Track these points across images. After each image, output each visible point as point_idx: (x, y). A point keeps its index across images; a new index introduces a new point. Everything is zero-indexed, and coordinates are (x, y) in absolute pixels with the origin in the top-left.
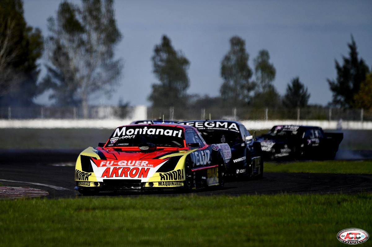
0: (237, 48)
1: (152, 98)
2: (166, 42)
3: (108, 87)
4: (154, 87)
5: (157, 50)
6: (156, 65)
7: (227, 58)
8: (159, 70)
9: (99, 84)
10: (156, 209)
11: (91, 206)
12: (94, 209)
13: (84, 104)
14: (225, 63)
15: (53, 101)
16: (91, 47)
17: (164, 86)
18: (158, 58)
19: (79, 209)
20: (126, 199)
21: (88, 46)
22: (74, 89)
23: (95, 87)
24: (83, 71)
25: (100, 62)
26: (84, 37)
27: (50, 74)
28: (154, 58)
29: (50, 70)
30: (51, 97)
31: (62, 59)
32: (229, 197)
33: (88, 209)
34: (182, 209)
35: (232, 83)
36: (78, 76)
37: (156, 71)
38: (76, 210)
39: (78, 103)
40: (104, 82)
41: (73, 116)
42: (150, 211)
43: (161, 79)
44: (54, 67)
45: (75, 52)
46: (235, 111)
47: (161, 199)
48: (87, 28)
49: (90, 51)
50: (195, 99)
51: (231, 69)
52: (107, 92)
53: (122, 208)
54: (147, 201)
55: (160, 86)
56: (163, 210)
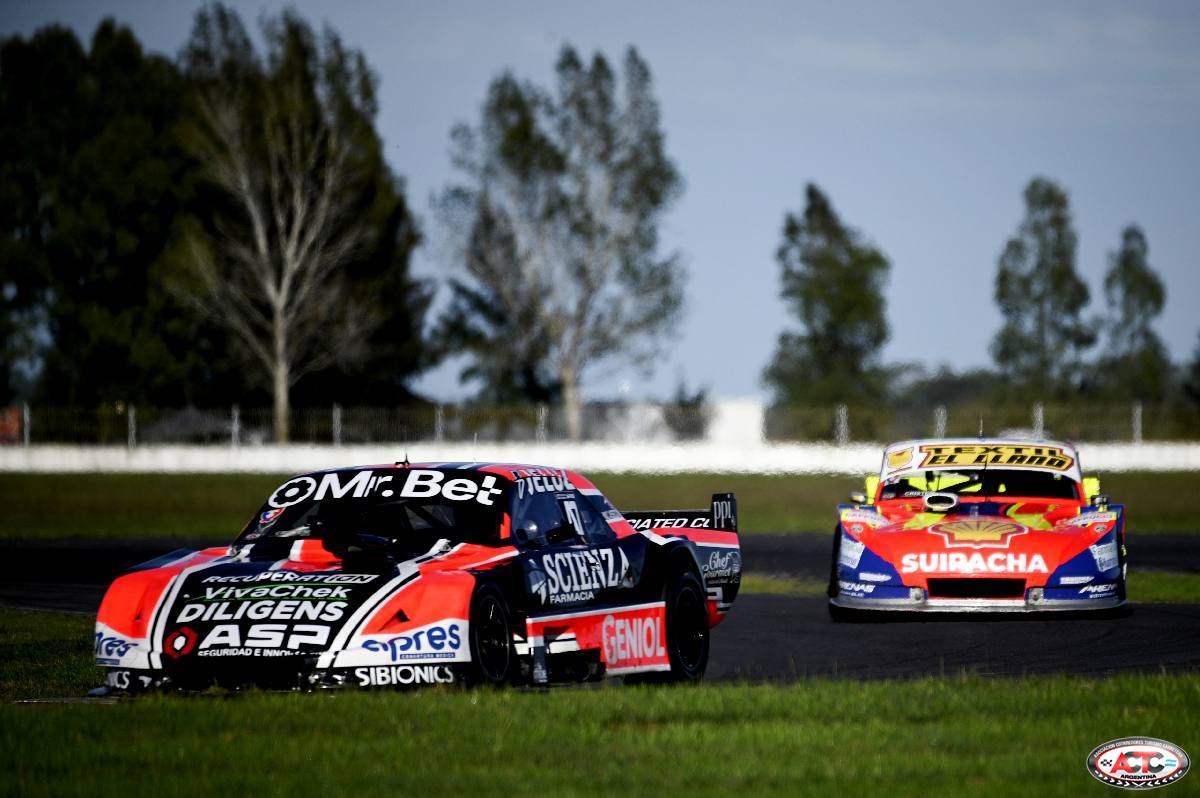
0: (1045, 215)
1: (776, 375)
2: (818, 206)
3: (641, 342)
4: (785, 339)
5: (791, 229)
6: (788, 274)
7: (1015, 248)
8: (802, 291)
9: (615, 332)
10: (856, 720)
11: (652, 712)
12: (662, 720)
13: (570, 394)
14: (1009, 264)
15: (474, 387)
16: (588, 217)
17: (814, 339)
18: (795, 254)
19: (617, 719)
20: (760, 688)
21: (578, 215)
22: (539, 348)
23: (603, 345)
24: (565, 297)
25: (615, 266)
26: (567, 185)
27: (464, 304)
28: (782, 254)
29: (460, 290)
30: (467, 375)
31: (496, 257)
32: (1079, 681)
33: (642, 722)
34: (935, 719)
35: (1028, 324)
36: (548, 308)
37: (788, 293)
38: (605, 724)
39: (550, 394)
40: (631, 327)
41: (534, 432)
42: (837, 726)
43: (807, 315)
44: (472, 283)
45: (539, 232)
46: (1039, 414)
47: (867, 686)
48: (575, 156)
49: (584, 229)
50: (908, 379)
51: (1026, 283)
52: (640, 359)
53: (751, 718)
54: (825, 694)
55: (801, 341)
56: (876, 723)
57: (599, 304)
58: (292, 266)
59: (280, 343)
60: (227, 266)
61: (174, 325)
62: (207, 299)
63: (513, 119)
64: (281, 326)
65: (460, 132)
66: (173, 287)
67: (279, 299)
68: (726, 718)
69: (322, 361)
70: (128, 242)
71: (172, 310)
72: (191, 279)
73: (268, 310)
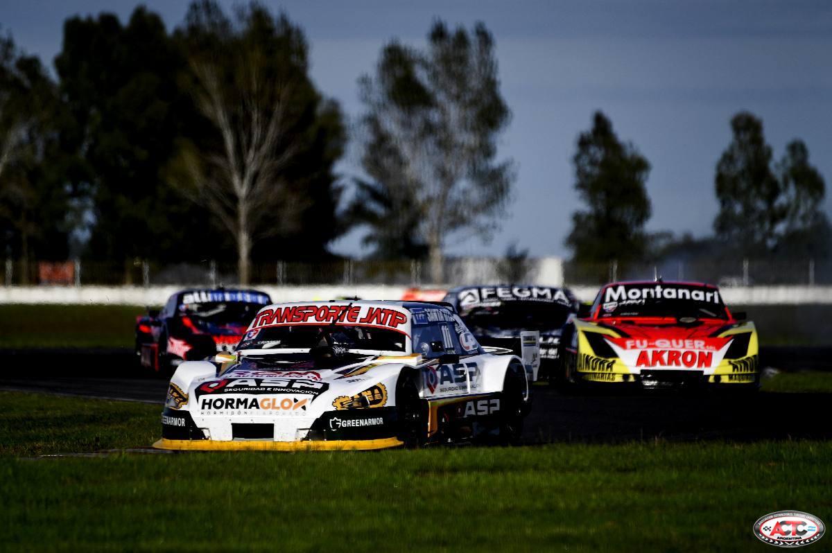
0: (745, 137)
1: (573, 240)
2: (602, 126)
3: (483, 219)
4: (577, 218)
5: (584, 143)
6: (580, 172)
7: (728, 158)
8: (587, 184)
9: (465, 212)
10: (582, 470)
11: (448, 464)
12: (454, 470)
13: (436, 254)
14: (724, 168)
15: (371, 249)
16: (449, 137)
17: (597, 216)
18: (585, 160)
19: (423, 470)
20: (520, 449)
21: (443, 135)
22: (413, 224)
23: (457, 221)
24: (431, 187)
25: (464, 169)
26: (435, 116)
27: (365, 194)
28: (577, 159)
29: (362, 185)
30: (367, 240)
31: (387, 162)
32: (733, 445)
33: (440, 471)
34: (635, 470)
35: (738, 208)
36: (420, 196)
37: (580, 186)
38: (416, 472)
39: (421, 253)
40: (476, 210)
41: (410, 278)
42: (570, 474)
43: (593, 201)
44: (370, 180)
45: (415, 148)
47: (591, 449)
48: (441, 97)
49: (445, 145)
50: (662, 243)
51: (735, 180)
52: (482, 230)
53: (513, 468)
54: (562, 453)
55: (589, 217)
56: (596, 472)
57: (455, 194)
58: (251, 169)
59: (243, 219)
60: (209, 170)
61: (174, 208)
62: (196, 191)
63: (399, 72)
64: (243, 209)
65: (364, 81)
66: (173, 183)
67: (242, 190)
68: (495, 469)
69: (271, 232)
70: (142, 154)
71: (173, 198)
72: (185, 178)
73: (234, 198)
